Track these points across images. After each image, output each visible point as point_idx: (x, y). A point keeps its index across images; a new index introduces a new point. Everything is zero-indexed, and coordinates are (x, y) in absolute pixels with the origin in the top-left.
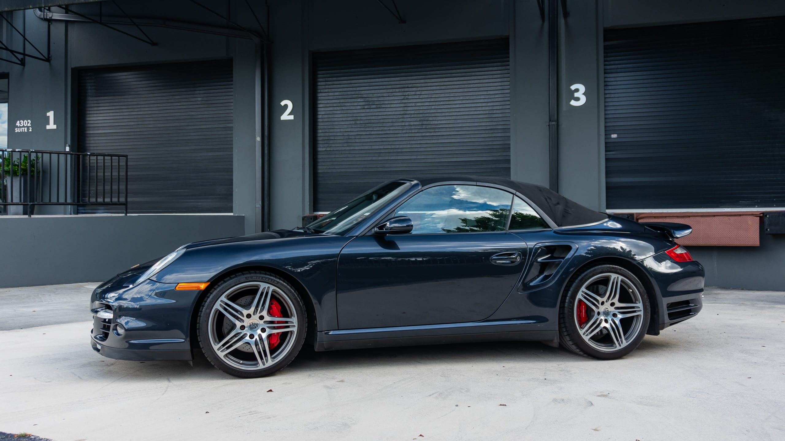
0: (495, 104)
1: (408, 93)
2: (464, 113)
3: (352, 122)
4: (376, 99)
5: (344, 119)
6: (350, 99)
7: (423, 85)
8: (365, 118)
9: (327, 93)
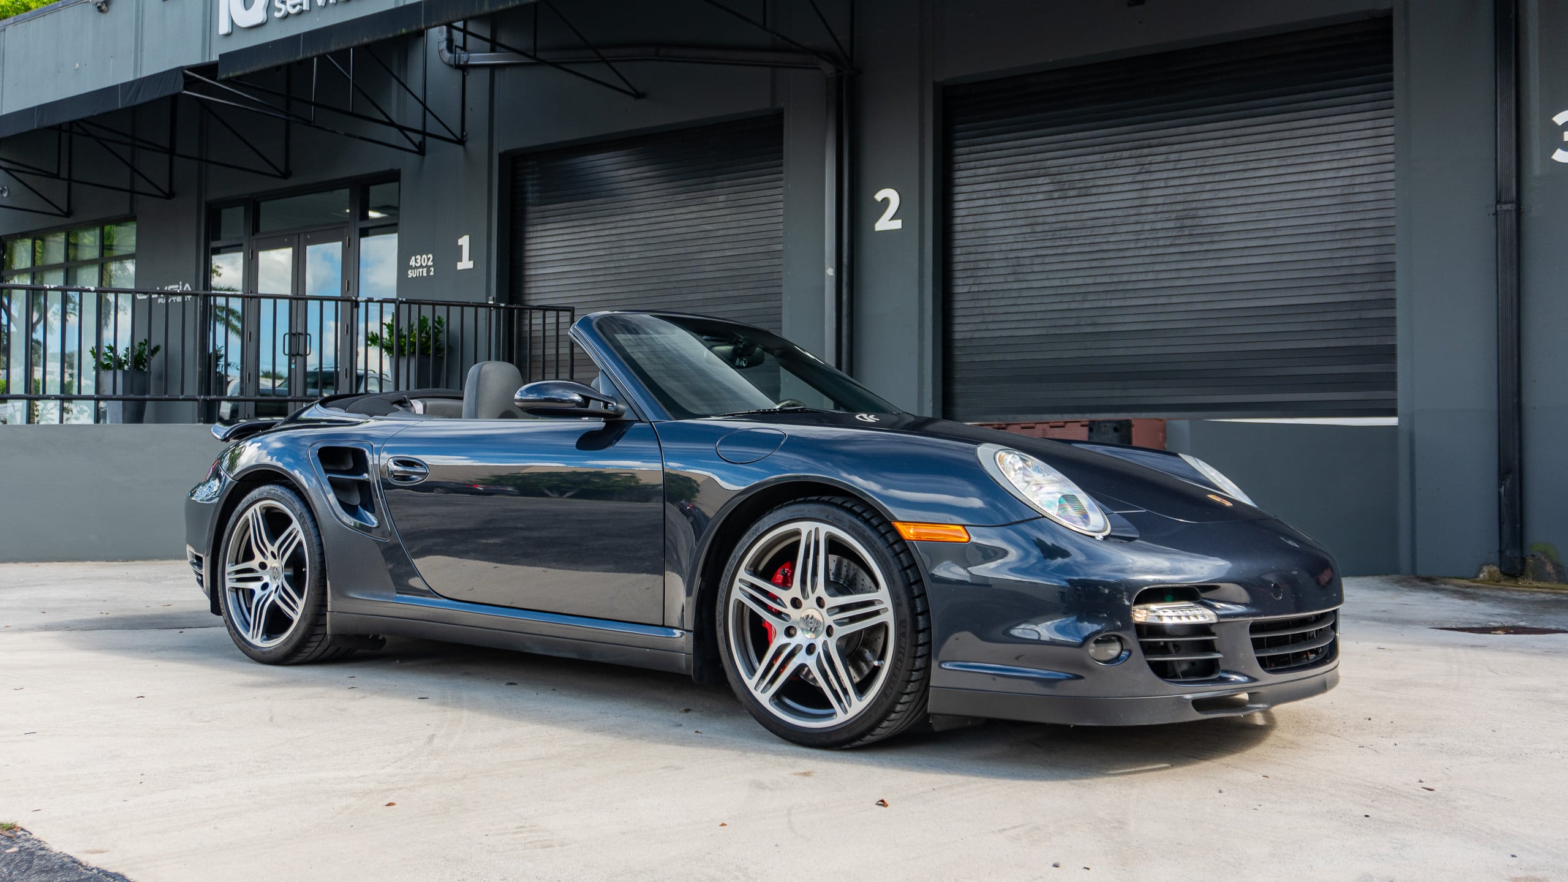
0: (1356, 171)
1: (1150, 158)
2: (1281, 197)
3: (1025, 230)
4: (1077, 177)
5: (1008, 224)
6: (1021, 181)
7: (1183, 138)
8: (1054, 219)
9: (974, 171)
